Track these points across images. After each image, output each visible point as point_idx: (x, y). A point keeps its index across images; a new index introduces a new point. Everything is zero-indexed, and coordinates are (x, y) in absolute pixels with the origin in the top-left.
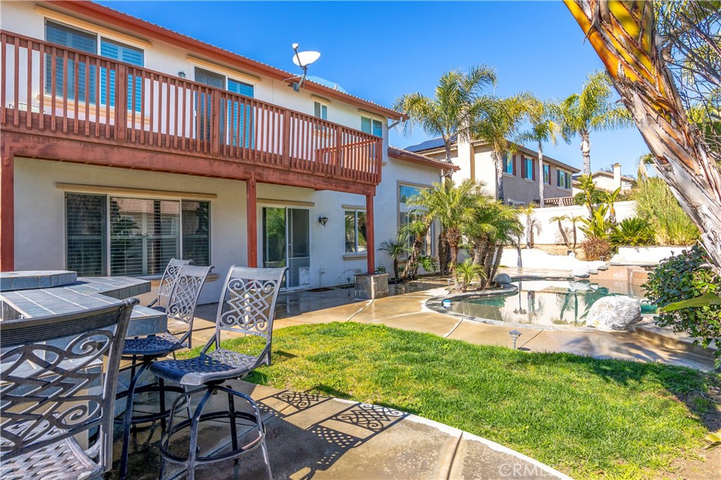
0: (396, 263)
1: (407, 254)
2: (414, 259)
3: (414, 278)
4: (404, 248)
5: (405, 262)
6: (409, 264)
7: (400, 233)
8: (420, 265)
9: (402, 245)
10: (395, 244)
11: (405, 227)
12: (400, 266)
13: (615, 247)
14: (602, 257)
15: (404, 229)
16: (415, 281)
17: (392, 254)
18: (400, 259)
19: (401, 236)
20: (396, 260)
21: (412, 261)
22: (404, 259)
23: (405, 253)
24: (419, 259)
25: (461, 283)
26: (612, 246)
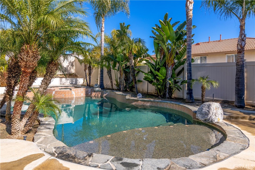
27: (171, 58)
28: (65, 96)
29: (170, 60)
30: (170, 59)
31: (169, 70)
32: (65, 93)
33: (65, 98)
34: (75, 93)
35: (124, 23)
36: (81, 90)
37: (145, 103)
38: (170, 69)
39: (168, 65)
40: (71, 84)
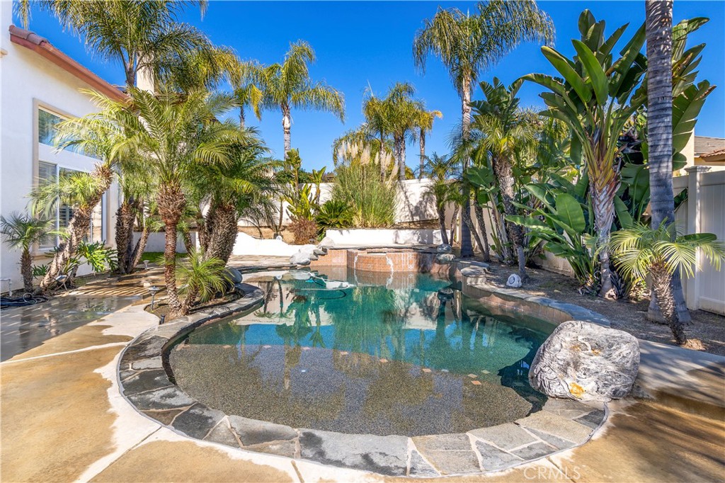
0: (26, 259)
1: (55, 241)
2: (71, 252)
3: (70, 285)
4: (47, 229)
5: (49, 256)
6: (60, 260)
7: (38, 196)
8: (83, 259)
9: (42, 223)
10: (24, 219)
11: (51, 186)
12: (35, 264)
13: (323, 229)
14: (312, 240)
15: (49, 190)
16: (74, 293)
17: (18, 240)
18: (37, 249)
19: (42, 202)
20: (26, 252)
21: (67, 255)
22: (47, 250)
23: (50, 238)
24: (81, 250)
25: (182, 292)
26: (320, 229)
27: (602, 160)
28: (373, 266)
29: (601, 167)
30: (602, 163)
31: (600, 202)
32: (373, 261)
33: (373, 272)
34: (394, 262)
35: (496, 80)
36: (406, 256)
37: (508, 302)
38: (602, 197)
39: (594, 184)
40: (420, 242)
